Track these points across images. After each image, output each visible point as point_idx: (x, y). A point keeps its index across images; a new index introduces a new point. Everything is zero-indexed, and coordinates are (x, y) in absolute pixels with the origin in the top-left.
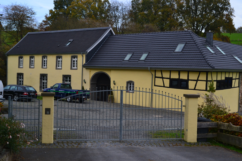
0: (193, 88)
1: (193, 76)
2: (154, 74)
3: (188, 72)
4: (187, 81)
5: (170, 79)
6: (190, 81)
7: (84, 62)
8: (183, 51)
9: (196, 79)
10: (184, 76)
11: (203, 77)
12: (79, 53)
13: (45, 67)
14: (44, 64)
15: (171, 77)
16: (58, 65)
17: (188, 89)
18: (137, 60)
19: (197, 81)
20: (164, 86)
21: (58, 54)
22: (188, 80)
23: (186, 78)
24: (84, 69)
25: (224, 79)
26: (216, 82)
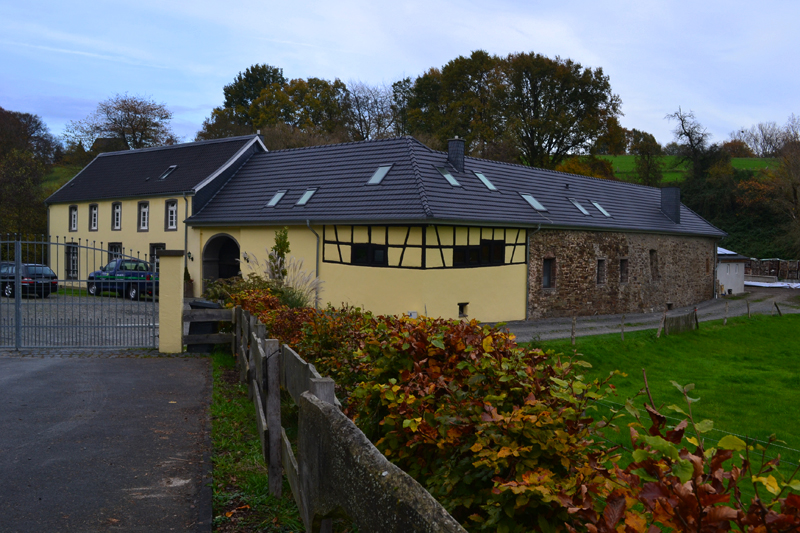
0: (397, 264)
1: (396, 238)
2: (321, 235)
3: (387, 226)
4: (384, 248)
5: (351, 244)
6: (389, 249)
7: (190, 214)
8: (384, 183)
9: (402, 243)
10: (378, 238)
11: (415, 238)
12: (178, 193)
13: (118, 228)
14: (115, 220)
15: (355, 241)
16: (142, 220)
17: (387, 266)
18: (291, 206)
19: (404, 246)
20: (341, 262)
21: (141, 198)
22: (387, 245)
23: (383, 242)
24: (189, 228)
25: (478, 244)
26: (451, 250)
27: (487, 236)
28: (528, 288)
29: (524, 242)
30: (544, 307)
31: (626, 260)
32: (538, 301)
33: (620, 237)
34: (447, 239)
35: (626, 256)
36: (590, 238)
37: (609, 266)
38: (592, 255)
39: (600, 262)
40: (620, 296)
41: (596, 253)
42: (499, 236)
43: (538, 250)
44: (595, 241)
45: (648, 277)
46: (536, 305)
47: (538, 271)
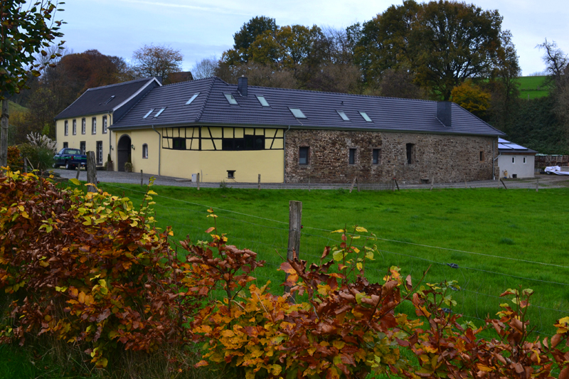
1: (189, 134)
2: (161, 133)
3: (186, 127)
4: (185, 140)
5: (172, 138)
7: (112, 124)
8: (192, 103)
9: (191, 137)
10: (182, 134)
11: (196, 134)
14: (83, 128)
15: (174, 137)
17: (186, 149)
20: (169, 148)
21: (93, 115)
23: (184, 136)
24: (111, 131)
25: (242, 137)
26: (221, 140)
27: (250, 132)
28: (286, 165)
29: (282, 136)
30: (301, 176)
31: (380, 150)
32: (295, 172)
33: (375, 134)
34: (217, 133)
35: (379, 147)
36: (343, 134)
37: (362, 153)
38: (344, 145)
39: (353, 151)
40: (373, 172)
41: (348, 144)
42: (259, 133)
43: (294, 141)
44: (348, 136)
45: (403, 161)
46: (294, 175)
47: (295, 154)
